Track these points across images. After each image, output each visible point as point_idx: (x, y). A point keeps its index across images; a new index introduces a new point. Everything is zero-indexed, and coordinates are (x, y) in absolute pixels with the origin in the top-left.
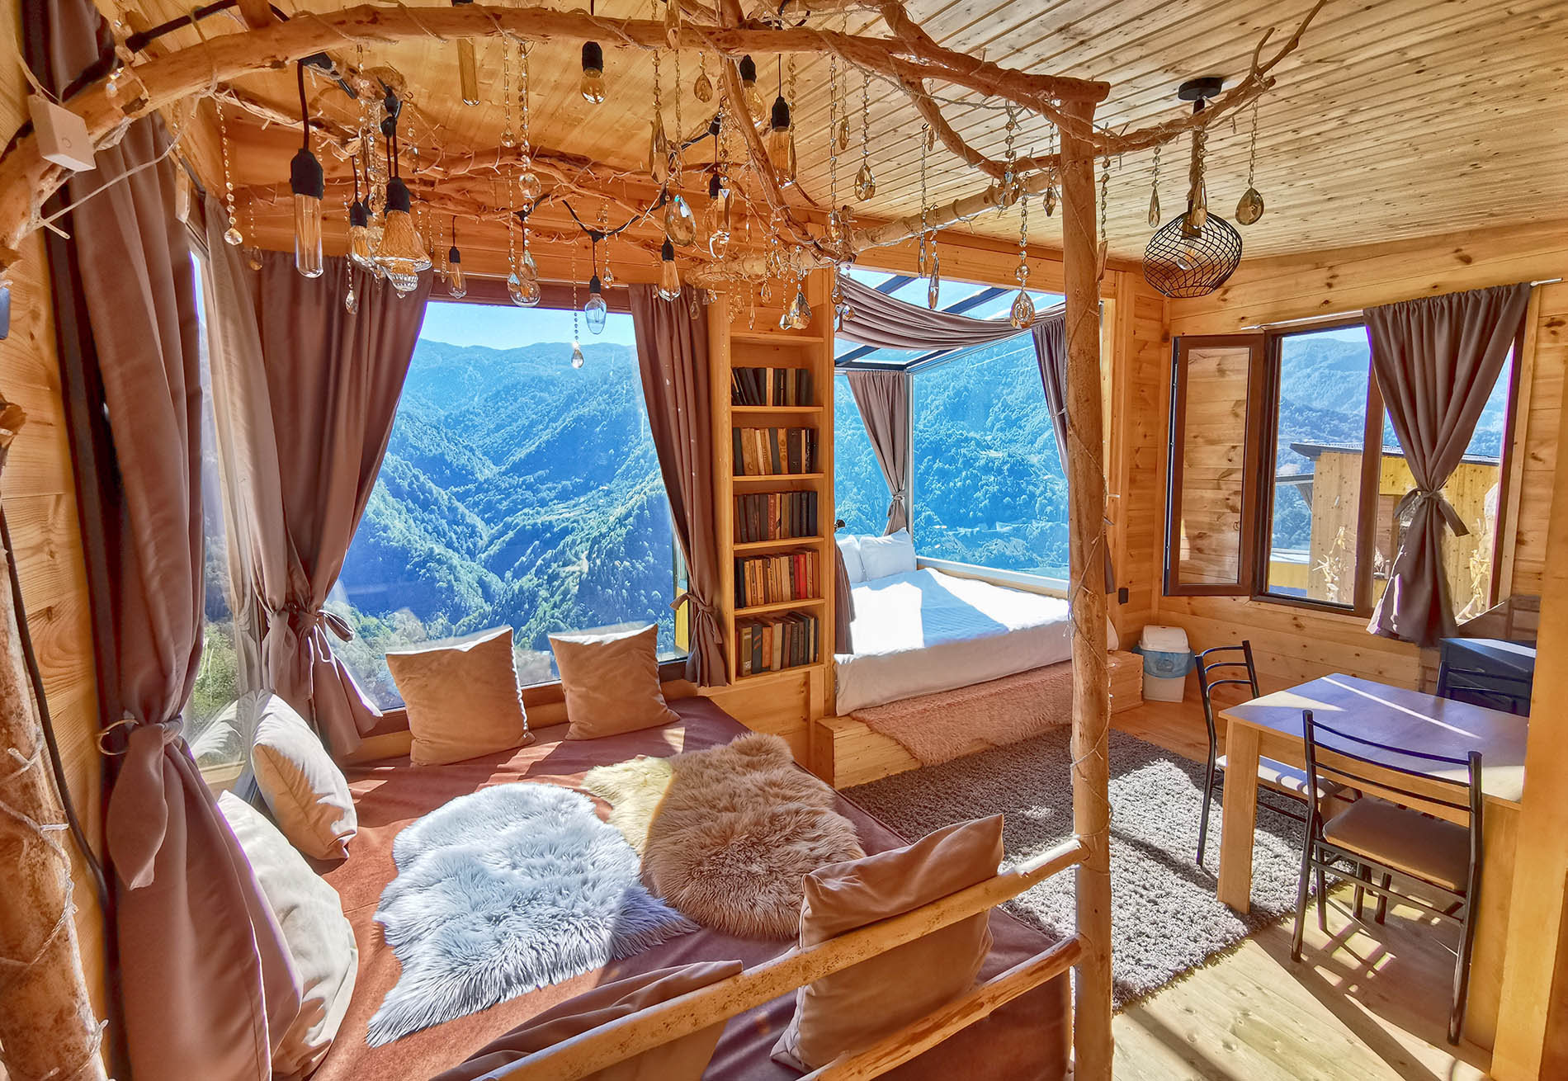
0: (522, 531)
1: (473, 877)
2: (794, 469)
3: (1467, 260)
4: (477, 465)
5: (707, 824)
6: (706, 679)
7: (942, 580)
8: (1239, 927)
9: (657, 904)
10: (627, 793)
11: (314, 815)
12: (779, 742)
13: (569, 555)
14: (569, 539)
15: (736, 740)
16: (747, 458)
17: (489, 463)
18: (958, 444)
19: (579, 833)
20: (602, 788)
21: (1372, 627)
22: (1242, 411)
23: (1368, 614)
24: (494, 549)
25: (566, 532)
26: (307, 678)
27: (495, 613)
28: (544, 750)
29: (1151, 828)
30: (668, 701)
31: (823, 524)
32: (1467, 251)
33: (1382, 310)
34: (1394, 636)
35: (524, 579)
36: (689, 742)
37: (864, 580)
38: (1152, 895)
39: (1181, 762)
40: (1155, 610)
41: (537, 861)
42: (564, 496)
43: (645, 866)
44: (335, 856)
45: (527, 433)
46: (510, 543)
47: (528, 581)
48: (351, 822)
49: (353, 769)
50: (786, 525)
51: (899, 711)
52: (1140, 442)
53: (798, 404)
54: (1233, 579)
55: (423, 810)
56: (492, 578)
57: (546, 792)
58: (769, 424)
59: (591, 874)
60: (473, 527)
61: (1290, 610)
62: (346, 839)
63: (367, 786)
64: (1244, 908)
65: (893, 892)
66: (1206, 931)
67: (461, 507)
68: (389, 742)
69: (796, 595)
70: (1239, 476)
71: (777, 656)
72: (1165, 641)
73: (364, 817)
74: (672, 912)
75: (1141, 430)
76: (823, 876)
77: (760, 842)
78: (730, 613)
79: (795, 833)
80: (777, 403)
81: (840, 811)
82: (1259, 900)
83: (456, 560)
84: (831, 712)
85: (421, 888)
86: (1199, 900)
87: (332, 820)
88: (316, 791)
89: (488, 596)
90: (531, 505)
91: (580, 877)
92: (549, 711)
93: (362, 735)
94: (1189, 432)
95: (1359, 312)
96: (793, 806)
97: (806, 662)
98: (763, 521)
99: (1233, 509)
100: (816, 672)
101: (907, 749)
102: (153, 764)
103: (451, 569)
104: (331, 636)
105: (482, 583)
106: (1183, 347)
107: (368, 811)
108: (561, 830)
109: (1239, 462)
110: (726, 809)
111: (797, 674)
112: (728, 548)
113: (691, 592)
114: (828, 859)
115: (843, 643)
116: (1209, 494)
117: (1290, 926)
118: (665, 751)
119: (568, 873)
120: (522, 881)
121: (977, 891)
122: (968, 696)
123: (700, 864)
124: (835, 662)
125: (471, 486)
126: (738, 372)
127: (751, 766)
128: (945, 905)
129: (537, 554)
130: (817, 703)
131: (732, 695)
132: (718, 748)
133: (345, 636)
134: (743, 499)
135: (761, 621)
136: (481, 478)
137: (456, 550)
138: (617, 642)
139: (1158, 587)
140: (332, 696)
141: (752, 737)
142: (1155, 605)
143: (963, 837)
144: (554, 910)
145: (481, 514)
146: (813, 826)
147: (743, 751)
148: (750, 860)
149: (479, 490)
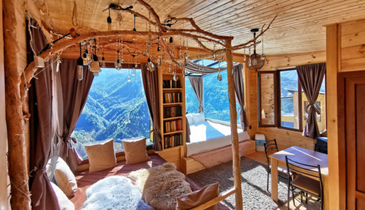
0: (114, 109)
1: (104, 199)
2: (176, 102)
3: (314, 57)
4: (103, 94)
5: (157, 185)
6: (157, 150)
7: (210, 123)
8: (276, 205)
9: (146, 204)
10: (139, 178)
11: (68, 186)
12: (173, 164)
13: (125, 115)
14: (125, 111)
15: (164, 164)
16: (166, 99)
17: (106, 94)
18: (216, 89)
19: (129, 188)
20: (133, 177)
21: (303, 134)
22: (273, 87)
23: (302, 131)
24: (107, 114)
25: (124, 110)
26: (66, 152)
27: (107, 129)
28: (120, 168)
29: (257, 182)
30: (149, 155)
31: (183, 113)
32: (314, 55)
33: (299, 66)
34: (308, 136)
35: (114, 121)
36: (154, 165)
37: (193, 123)
38: (257, 198)
39: (264, 166)
40: (258, 131)
41: (119, 195)
42: (124, 101)
43: (143, 196)
44: (72, 195)
45: (116, 87)
46: (111, 112)
47: (115, 122)
48: (76, 187)
49: (76, 173)
50: (175, 114)
51: (201, 156)
52: (252, 93)
53: (177, 87)
54: (273, 123)
55: (92, 183)
56: (107, 121)
57: (120, 178)
58: (171, 92)
59: (131, 198)
60: (102, 109)
61: (286, 130)
62: (75, 191)
63: (80, 177)
64: (277, 201)
65: (196, 201)
66: (269, 207)
67: (99, 104)
68: (84, 167)
69: (177, 129)
70: (273, 101)
71: (173, 144)
72: (260, 137)
73: (79, 185)
74: (149, 206)
75: (252, 91)
76: (181, 198)
77: (169, 189)
78: (162, 134)
79: (176, 186)
80: (173, 87)
81: (187, 180)
82: (280, 199)
83: (98, 117)
84: (185, 156)
85: (92, 202)
86: (267, 199)
87: (72, 187)
88: (69, 179)
89: (105, 125)
90: (116, 103)
91: (128, 199)
92: (121, 158)
93: (78, 165)
94: (262, 91)
95: (295, 67)
96: (176, 180)
97: (180, 145)
98: (170, 113)
99: (273, 108)
100: (182, 147)
101: (203, 164)
102: (41, 178)
103: (96, 119)
104: (72, 142)
105: (104, 123)
106: (260, 73)
107: (80, 184)
108: (124, 187)
109: (273, 98)
110: (161, 181)
111: (178, 148)
112: (162, 119)
113: (154, 130)
114: (184, 192)
115: (188, 140)
116: (268, 105)
117: (287, 205)
118: (147, 167)
119: (126, 198)
120: (115, 200)
121: (213, 200)
122: (216, 151)
123: (155, 194)
124: (186, 145)
125: (102, 99)
126: (164, 81)
127: (167, 170)
128: (207, 203)
129: (117, 115)
130: (182, 154)
131: (163, 153)
132: (160, 166)
133: (75, 142)
134: (165, 108)
135: (169, 136)
136: (104, 97)
137: (98, 114)
138: (137, 142)
139: (258, 125)
140: (72, 156)
141: (167, 163)
142: (257, 129)
143: (211, 188)
144: (123, 207)
145: (104, 106)
146: (180, 184)
147: (166, 167)
148: (167, 193)
149: (104, 100)
